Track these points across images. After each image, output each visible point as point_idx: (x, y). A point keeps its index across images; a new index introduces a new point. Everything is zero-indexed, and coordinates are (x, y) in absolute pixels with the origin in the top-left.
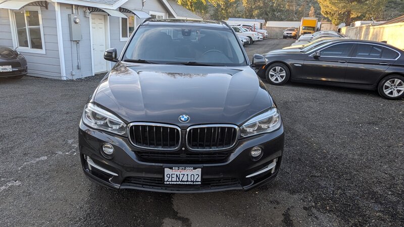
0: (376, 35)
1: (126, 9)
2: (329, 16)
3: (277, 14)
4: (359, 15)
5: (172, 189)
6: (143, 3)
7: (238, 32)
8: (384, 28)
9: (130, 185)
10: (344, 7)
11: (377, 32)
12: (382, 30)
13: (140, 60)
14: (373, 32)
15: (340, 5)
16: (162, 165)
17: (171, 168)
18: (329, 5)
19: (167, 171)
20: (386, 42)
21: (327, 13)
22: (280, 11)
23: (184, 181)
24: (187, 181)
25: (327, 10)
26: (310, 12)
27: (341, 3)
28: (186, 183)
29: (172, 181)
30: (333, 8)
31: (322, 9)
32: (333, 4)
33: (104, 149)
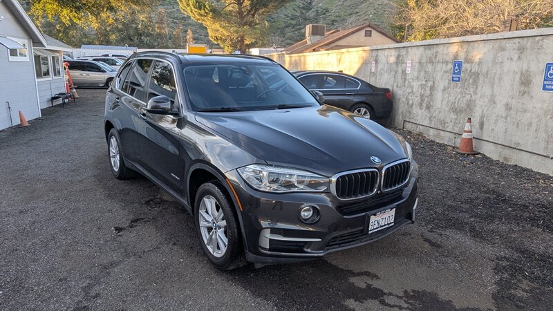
0: (296, 64)
2: (219, 42)
3: (146, 39)
4: (253, 41)
7: (115, 65)
8: (305, 56)
10: (236, 32)
11: (295, 60)
12: (302, 59)
14: (290, 61)
15: (232, 29)
17: (375, 215)
18: (219, 28)
19: (373, 218)
21: (217, 39)
22: (149, 35)
23: (382, 226)
24: (385, 225)
25: (217, 34)
26: (188, 37)
27: (232, 27)
29: (374, 229)
30: (225, 32)
31: (210, 33)
32: (224, 27)
33: (302, 213)
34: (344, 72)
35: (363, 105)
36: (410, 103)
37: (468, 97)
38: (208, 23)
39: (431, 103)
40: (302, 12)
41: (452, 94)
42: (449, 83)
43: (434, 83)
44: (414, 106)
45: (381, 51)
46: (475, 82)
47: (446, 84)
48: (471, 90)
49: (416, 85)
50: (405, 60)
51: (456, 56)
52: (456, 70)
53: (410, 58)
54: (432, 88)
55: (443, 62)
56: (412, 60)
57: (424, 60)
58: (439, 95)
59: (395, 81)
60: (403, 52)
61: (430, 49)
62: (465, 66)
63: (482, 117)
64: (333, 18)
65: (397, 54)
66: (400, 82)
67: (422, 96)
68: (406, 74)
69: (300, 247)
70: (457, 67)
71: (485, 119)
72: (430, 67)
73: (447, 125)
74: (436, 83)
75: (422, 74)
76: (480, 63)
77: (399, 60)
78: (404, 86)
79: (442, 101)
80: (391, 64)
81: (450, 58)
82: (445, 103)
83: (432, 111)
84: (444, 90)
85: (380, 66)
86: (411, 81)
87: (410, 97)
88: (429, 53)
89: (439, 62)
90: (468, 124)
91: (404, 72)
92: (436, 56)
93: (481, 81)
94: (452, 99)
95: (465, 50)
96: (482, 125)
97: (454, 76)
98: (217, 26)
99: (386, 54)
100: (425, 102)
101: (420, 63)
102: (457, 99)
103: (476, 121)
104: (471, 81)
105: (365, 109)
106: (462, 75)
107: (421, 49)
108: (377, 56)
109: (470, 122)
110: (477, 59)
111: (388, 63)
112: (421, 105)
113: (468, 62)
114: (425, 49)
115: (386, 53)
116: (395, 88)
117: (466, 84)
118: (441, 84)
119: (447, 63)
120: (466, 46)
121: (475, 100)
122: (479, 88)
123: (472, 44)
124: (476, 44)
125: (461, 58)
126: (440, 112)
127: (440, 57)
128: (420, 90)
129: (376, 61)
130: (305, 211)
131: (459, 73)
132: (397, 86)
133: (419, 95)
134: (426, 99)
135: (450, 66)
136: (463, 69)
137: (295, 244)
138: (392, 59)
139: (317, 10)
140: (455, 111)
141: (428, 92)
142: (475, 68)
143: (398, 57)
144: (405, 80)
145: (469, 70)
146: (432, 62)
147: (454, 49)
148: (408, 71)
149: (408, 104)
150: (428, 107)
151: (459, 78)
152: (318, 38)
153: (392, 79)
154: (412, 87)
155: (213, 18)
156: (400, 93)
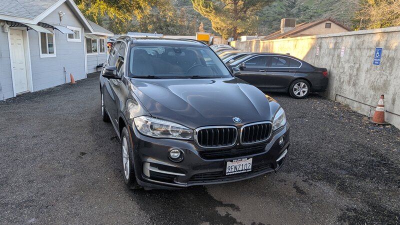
1: (46, 24)
2: (219, 31)
3: (171, 29)
4: (244, 30)
5: (227, 179)
6: (60, 17)
9: (193, 183)
10: (231, 24)
13: (149, 76)
15: (228, 22)
16: (223, 160)
17: (232, 161)
18: (219, 21)
19: (229, 164)
20: (289, 54)
21: (217, 29)
22: (173, 26)
23: (240, 171)
24: (242, 170)
25: (219, 26)
26: (200, 28)
27: (228, 20)
28: (241, 172)
29: (231, 172)
30: (223, 24)
31: (213, 25)
32: (222, 21)
33: (172, 154)
34: (291, 55)
35: (303, 80)
36: (342, 80)
37: (385, 77)
38: (212, 18)
39: (357, 82)
40: (287, 10)
41: (373, 75)
42: (371, 66)
43: (360, 65)
44: (344, 83)
45: (324, 39)
46: (391, 66)
47: (369, 66)
48: (388, 72)
49: (347, 66)
50: (340, 46)
51: (378, 43)
52: (378, 55)
53: (344, 45)
54: (358, 69)
55: (368, 49)
56: (346, 47)
57: (354, 47)
58: (363, 75)
59: (332, 63)
60: (339, 40)
61: (359, 38)
62: (384, 52)
63: (395, 94)
64: (311, 14)
65: (335, 41)
66: (336, 63)
67: (350, 75)
68: (340, 57)
69: (171, 179)
70: (378, 53)
71: (397, 96)
72: (358, 53)
73: (367, 99)
74: (362, 65)
75: (352, 57)
76: (396, 50)
77: (336, 47)
78: (338, 67)
79: (365, 80)
80: (330, 49)
81: (373, 45)
82: (367, 81)
83: (357, 87)
84: (367, 71)
85: (322, 51)
86: (343, 63)
87: (342, 76)
88: (358, 41)
89: (365, 49)
90: (381, 100)
91: (339, 56)
92: (363, 43)
93: (396, 65)
94: (372, 79)
95: (385, 39)
96: (394, 101)
97: (375, 60)
98: (218, 19)
99: (327, 42)
100: (353, 80)
101: (351, 49)
102: (376, 79)
103: (389, 97)
104: (388, 64)
105: (304, 84)
106: (382, 59)
107: (353, 38)
108: (321, 43)
109: (383, 98)
110: (394, 47)
111: (328, 48)
112: (349, 82)
113: (387, 49)
114: (355, 38)
115: (328, 40)
116: (332, 68)
117: (384, 67)
118: (366, 66)
119: (371, 49)
120: (386, 36)
121: (390, 81)
122: (394, 71)
123: (391, 34)
124: (394, 34)
125: (382, 46)
126: (363, 89)
127: (366, 45)
128: (349, 71)
129: (320, 47)
130: (174, 152)
131: (379, 58)
132: (333, 67)
133: (348, 74)
134: (353, 77)
135: (373, 52)
136: (383, 54)
137: (167, 176)
138: (331, 46)
139: (299, 8)
140: (374, 88)
141: (355, 72)
142: (392, 54)
143: (336, 44)
144: (339, 62)
145: (387, 55)
146: (360, 49)
147: (377, 38)
148: (342, 55)
149: (340, 81)
150: (354, 85)
151: (379, 62)
152: (290, 29)
153: (330, 62)
154: (344, 68)
155: (216, 14)
156: (335, 72)
